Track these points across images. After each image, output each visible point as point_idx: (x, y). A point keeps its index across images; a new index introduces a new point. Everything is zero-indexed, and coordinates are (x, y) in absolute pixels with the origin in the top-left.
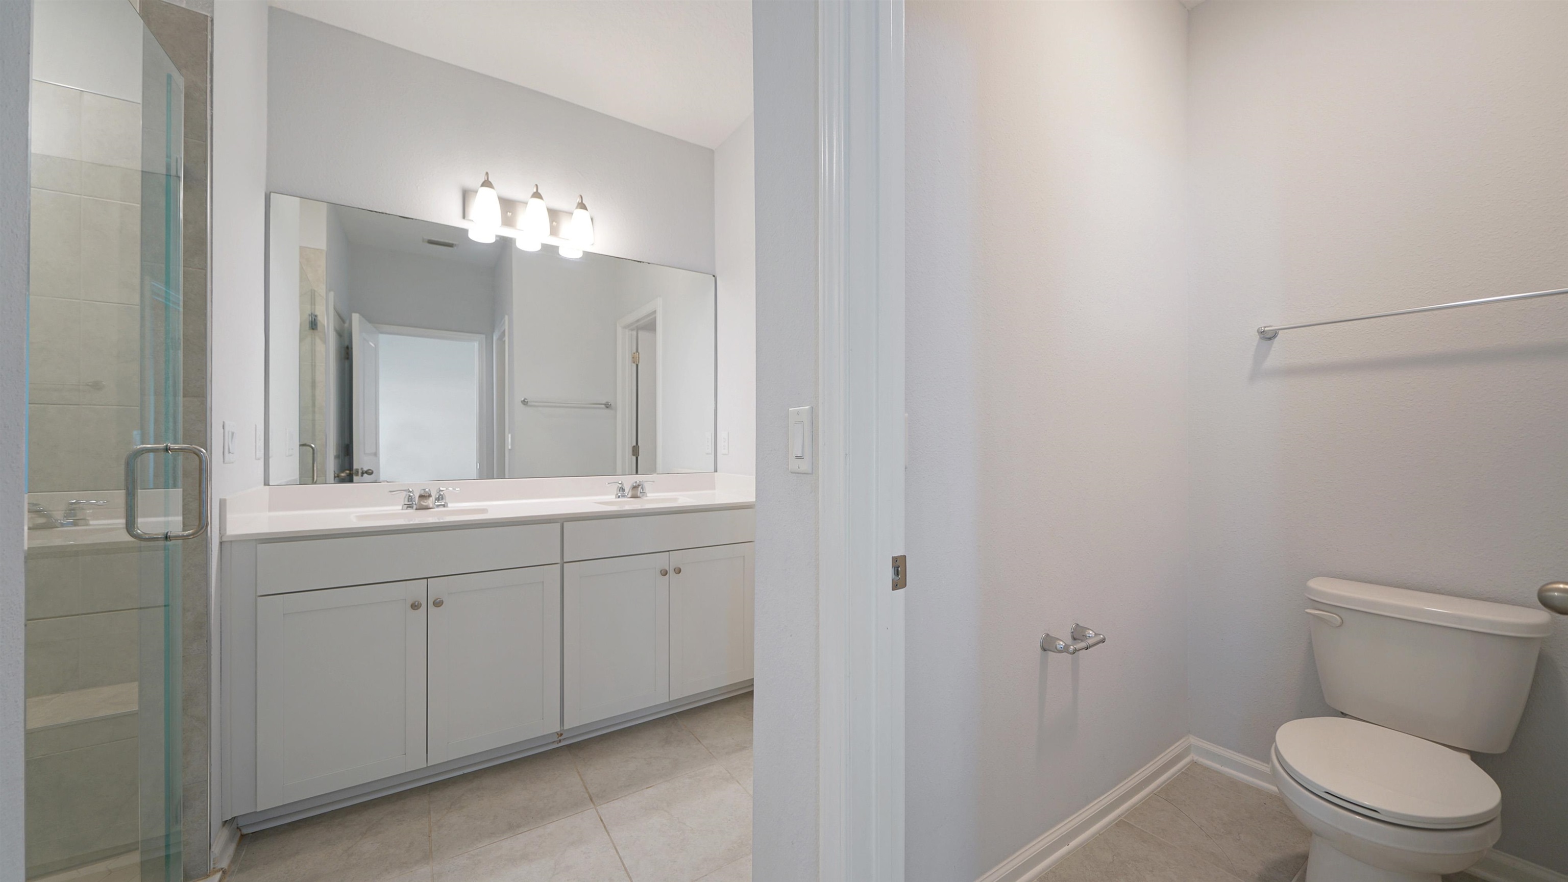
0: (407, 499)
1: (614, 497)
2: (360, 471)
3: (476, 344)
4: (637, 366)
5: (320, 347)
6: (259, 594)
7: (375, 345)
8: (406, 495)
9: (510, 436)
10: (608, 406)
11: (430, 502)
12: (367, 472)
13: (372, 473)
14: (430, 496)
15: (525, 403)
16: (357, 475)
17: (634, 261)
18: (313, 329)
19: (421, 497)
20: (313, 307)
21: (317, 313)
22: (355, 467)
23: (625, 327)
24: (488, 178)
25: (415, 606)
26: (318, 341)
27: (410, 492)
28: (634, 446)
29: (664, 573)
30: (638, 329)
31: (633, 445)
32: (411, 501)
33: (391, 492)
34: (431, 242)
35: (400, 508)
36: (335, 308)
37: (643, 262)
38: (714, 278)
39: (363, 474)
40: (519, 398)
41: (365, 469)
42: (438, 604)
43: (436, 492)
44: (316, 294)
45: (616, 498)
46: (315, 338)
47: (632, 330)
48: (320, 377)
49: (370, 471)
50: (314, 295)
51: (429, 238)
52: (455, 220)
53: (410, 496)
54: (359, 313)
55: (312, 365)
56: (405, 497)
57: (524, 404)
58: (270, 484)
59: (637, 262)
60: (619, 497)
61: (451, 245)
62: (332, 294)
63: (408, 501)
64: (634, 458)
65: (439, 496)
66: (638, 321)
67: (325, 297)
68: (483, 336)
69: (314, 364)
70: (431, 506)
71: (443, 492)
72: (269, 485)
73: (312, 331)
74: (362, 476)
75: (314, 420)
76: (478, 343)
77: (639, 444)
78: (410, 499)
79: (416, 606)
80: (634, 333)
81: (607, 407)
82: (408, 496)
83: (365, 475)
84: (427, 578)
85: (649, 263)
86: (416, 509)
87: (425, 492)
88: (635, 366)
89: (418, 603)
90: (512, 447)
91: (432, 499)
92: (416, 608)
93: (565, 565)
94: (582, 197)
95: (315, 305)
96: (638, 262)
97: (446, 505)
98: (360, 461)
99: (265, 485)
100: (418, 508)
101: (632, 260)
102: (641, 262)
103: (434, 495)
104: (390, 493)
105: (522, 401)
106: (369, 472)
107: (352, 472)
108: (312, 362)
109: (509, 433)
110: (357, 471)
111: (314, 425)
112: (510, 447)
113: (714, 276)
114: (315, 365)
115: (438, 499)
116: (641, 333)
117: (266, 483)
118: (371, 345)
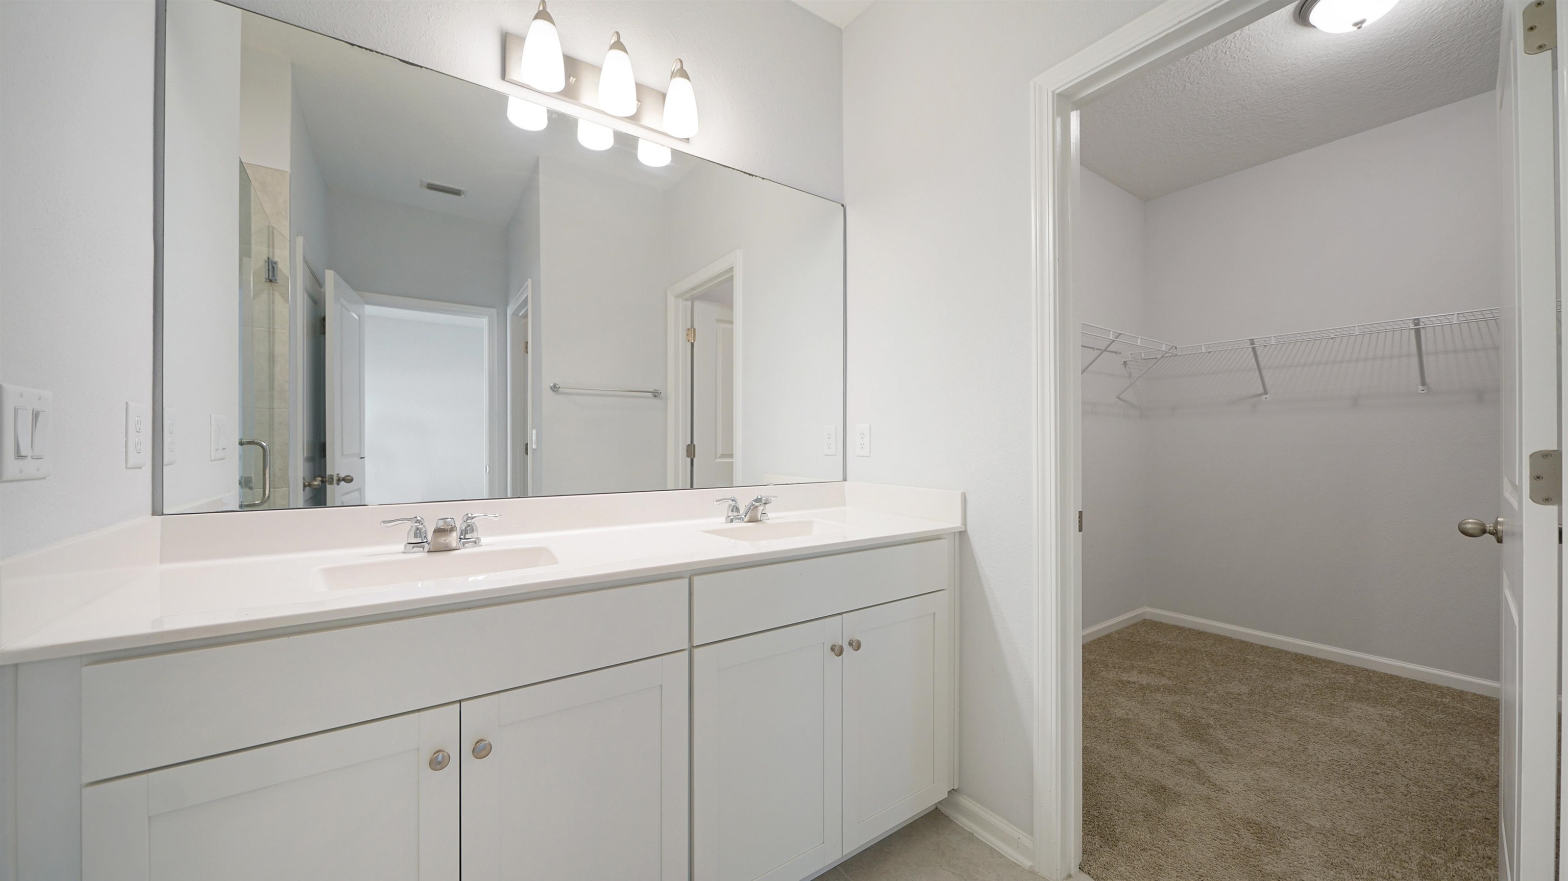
0: (412, 534)
1: (723, 519)
2: (335, 478)
3: (484, 322)
4: (692, 345)
5: (282, 309)
6: (86, 779)
7: (359, 317)
8: (412, 527)
9: (534, 432)
10: (656, 394)
11: (453, 539)
12: (344, 480)
13: (351, 480)
14: (452, 529)
15: (556, 389)
16: (331, 483)
17: (745, 173)
18: (271, 281)
19: (438, 531)
20: (271, 250)
21: (276, 259)
22: (328, 473)
23: (678, 297)
24: (544, 8)
25: (437, 762)
26: (278, 298)
27: (417, 521)
28: (689, 445)
29: (838, 651)
30: (693, 299)
31: (687, 444)
32: (420, 537)
33: (384, 522)
34: (432, 187)
35: (401, 547)
36: (305, 261)
37: (756, 176)
38: (843, 208)
39: (339, 480)
40: (547, 383)
41: (342, 475)
42: (482, 750)
43: (461, 522)
44: (275, 232)
45: (727, 522)
46: (273, 294)
47: (687, 300)
48: (281, 349)
49: (349, 478)
50: (273, 234)
51: (429, 181)
52: (489, 79)
53: (418, 529)
54: (335, 271)
55: (269, 332)
56: (410, 530)
57: (554, 391)
58: (165, 513)
59: (748, 175)
60: (732, 521)
61: (457, 193)
62: (300, 241)
63: (416, 536)
64: (689, 460)
65: (466, 528)
66: (693, 289)
67: (288, 238)
68: (494, 311)
69: (271, 330)
70: (454, 544)
71: (473, 520)
72: (163, 514)
73: (269, 284)
74: (338, 484)
75: (271, 408)
76: (487, 317)
77: (695, 443)
78: (418, 532)
79: (440, 763)
80: (689, 303)
81: (655, 396)
82: (414, 528)
83: (343, 483)
84: (460, 701)
85: (763, 179)
86: (429, 552)
87: (445, 523)
88: (689, 345)
89: (443, 756)
90: (537, 446)
91: (455, 535)
92: (438, 767)
93: (696, 651)
94: (681, 62)
95: (273, 247)
96: (750, 175)
97: (477, 541)
98: (336, 465)
99: (154, 513)
100: (431, 550)
101: (742, 171)
102: (753, 175)
103: (459, 524)
104: (383, 524)
105: (551, 388)
106: (348, 480)
107: (324, 479)
108: (269, 328)
109: (533, 428)
110: (332, 477)
111: (272, 416)
112: (534, 447)
113: (843, 205)
114: (274, 332)
115: (464, 532)
116: (698, 305)
117: (157, 510)
118: (353, 317)
